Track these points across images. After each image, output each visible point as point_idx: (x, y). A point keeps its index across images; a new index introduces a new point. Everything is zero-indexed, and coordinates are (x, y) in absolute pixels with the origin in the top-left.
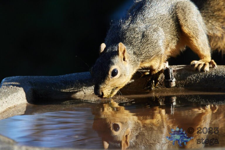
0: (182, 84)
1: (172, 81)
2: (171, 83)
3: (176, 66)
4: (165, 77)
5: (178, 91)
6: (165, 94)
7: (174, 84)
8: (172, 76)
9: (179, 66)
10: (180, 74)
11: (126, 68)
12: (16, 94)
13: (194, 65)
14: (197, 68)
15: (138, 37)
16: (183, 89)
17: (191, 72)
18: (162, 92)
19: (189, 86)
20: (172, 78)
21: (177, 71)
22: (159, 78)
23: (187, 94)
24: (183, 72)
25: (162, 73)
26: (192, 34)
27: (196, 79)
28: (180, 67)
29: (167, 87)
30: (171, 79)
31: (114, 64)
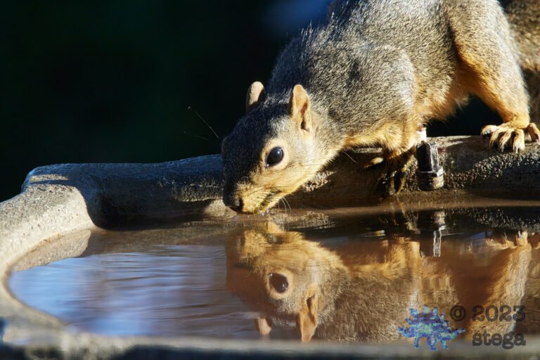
0: (459, 182)
1: (435, 175)
2: (435, 179)
3: (445, 139)
4: (419, 165)
5: (450, 199)
6: (419, 206)
7: (439, 182)
8: (435, 162)
9: (451, 138)
10: (455, 158)
11: (305, 147)
12: (62, 206)
13: (490, 135)
14: (497, 144)
15: (343, 75)
16: (463, 192)
17: (482, 153)
18: (413, 200)
19: (477, 187)
20: (435, 166)
21: (449, 149)
22: (406, 168)
23: (472, 205)
24: (462, 153)
25: (413, 156)
26: (484, 65)
27: (492, 170)
28: (455, 141)
29: (424, 189)
30: (434, 171)
31: (276, 135)
